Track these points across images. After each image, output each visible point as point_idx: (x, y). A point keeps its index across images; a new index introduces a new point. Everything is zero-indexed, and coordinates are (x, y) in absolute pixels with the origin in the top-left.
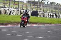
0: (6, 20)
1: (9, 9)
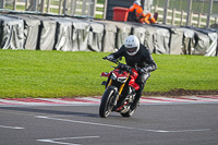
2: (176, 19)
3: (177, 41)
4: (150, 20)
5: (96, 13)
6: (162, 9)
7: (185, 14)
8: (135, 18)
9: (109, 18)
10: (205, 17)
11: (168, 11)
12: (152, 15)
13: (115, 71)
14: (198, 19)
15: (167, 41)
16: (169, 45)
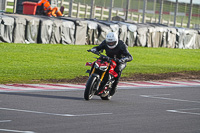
0: (166, 64)
1: (174, 31)
2: (80, 12)
3: (82, 32)
4: (57, 13)
5: (7, 7)
6: (68, 3)
7: (89, 7)
8: (43, 12)
9: (19, 11)
10: (107, 10)
11: (74, 4)
12: (59, 9)
13: (97, 62)
14: (100, 12)
15: (73, 32)
16: (75, 36)
